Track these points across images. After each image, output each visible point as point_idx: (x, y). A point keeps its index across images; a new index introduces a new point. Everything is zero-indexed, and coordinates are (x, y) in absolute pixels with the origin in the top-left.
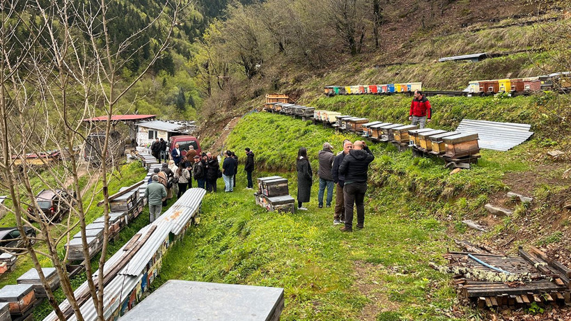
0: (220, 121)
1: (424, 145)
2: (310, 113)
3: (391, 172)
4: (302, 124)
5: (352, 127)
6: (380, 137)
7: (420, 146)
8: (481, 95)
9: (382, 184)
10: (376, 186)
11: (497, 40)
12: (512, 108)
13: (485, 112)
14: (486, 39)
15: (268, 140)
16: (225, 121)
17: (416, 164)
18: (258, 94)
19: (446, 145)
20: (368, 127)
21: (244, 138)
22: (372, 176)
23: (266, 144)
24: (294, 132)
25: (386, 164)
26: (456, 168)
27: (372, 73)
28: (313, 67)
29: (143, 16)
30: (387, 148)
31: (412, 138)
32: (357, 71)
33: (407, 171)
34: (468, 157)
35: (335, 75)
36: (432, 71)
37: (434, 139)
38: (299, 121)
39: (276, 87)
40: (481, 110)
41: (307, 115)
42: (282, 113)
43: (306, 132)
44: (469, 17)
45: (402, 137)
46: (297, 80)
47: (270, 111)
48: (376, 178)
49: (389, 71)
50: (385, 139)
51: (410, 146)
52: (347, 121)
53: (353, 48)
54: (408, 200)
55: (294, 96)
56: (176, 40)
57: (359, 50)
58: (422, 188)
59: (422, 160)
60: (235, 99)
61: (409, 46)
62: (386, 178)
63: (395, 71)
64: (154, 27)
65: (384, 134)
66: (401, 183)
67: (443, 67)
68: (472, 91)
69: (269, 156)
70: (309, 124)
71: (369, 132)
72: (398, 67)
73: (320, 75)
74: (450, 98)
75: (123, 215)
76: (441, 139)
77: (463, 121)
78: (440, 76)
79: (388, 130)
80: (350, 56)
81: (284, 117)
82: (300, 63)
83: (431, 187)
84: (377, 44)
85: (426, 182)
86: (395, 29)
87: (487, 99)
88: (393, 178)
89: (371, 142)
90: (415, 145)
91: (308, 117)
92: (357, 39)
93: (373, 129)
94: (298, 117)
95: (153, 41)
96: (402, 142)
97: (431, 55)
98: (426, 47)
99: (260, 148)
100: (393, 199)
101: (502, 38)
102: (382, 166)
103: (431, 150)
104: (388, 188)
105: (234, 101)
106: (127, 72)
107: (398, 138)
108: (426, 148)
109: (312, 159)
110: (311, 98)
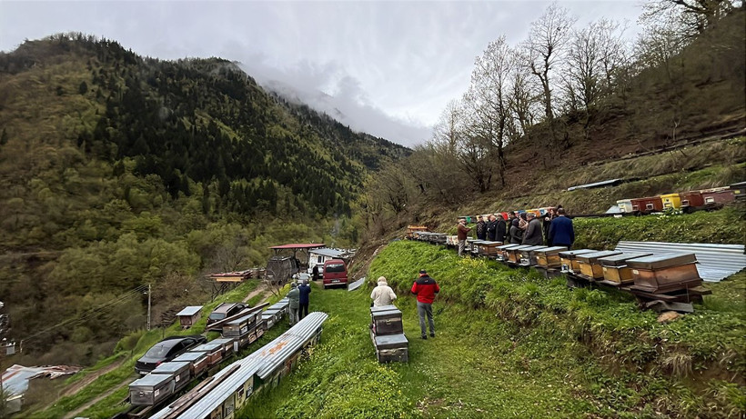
0: (370, 248)
1: (587, 272)
2: (442, 238)
3: (541, 307)
4: (435, 249)
5: (485, 251)
6: (519, 261)
7: (580, 273)
8: (635, 214)
9: (530, 323)
10: (521, 325)
11: (627, 170)
12: (697, 225)
13: (653, 231)
14: (613, 170)
15: (403, 264)
16: (374, 248)
17: (582, 298)
18: (402, 226)
19: (636, 272)
20: (503, 249)
21: (384, 262)
22: (515, 311)
23: (401, 267)
24: (427, 256)
25: (532, 295)
26: (667, 311)
27: (501, 205)
28: (448, 203)
29: (332, 178)
30: (529, 274)
31: (565, 262)
32: (487, 205)
33: (569, 309)
34: (684, 291)
35: (467, 209)
36: (563, 199)
37: (607, 263)
38: (433, 246)
39: (417, 220)
40: (645, 230)
41: (441, 241)
42: (419, 240)
43: (438, 256)
44: (587, 157)
45: (548, 261)
46: (435, 214)
47: (410, 238)
48: (520, 313)
49: (517, 202)
50: (526, 263)
51: (563, 271)
52: (479, 245)
53: (483, 187)
54: (581, 359)
55: (432, 226)
56: (353, 194)
57: (488, 188)
58: (607, 343)
59: (592, 294)
60: (384, 230)
61: (534, 183)
62: (535, 316)
63: (523, 202)
64: (339, 185)
65: (524, 257)
66: (562, 325)
67: (574, 195)
68: (623, 211)
69: (401, 279)
70: (441, 249)
71: (504, 256)
72: (526, 198)
73: (453, 210)
74: (594, 220)
75: (232, 342)
76: (622, 262)
77: (621, 243)
78: (572, 202)
79: (528, 252)
80: (479, 194)
81: (421, 243)
82: (438, 201)
83: (626, 343)
84: (504, 183)
85: (615, 335)
86: (518, 172)
87: (648, 218)
88: (545, 316)
89: (507, 267)
90: (571, 271)
91: (441, 242)
92: (486, 181)
93: (509, 251)
94: (433, 243)
95: (338, 195)
96: (549, 267)
97: (558, 187)
98: (551, 182)
99: (395, 271)
100: (550, 350)
101: (631, 168)
102: (528, 298)
103: (603, 278)
104: (539, 329)
105: (383, 232)
106: (318, 216)
107: (543, 262)
108: (591, 275)
109: (442, 285)
110: (446, 228)
